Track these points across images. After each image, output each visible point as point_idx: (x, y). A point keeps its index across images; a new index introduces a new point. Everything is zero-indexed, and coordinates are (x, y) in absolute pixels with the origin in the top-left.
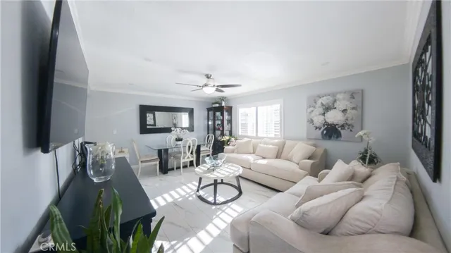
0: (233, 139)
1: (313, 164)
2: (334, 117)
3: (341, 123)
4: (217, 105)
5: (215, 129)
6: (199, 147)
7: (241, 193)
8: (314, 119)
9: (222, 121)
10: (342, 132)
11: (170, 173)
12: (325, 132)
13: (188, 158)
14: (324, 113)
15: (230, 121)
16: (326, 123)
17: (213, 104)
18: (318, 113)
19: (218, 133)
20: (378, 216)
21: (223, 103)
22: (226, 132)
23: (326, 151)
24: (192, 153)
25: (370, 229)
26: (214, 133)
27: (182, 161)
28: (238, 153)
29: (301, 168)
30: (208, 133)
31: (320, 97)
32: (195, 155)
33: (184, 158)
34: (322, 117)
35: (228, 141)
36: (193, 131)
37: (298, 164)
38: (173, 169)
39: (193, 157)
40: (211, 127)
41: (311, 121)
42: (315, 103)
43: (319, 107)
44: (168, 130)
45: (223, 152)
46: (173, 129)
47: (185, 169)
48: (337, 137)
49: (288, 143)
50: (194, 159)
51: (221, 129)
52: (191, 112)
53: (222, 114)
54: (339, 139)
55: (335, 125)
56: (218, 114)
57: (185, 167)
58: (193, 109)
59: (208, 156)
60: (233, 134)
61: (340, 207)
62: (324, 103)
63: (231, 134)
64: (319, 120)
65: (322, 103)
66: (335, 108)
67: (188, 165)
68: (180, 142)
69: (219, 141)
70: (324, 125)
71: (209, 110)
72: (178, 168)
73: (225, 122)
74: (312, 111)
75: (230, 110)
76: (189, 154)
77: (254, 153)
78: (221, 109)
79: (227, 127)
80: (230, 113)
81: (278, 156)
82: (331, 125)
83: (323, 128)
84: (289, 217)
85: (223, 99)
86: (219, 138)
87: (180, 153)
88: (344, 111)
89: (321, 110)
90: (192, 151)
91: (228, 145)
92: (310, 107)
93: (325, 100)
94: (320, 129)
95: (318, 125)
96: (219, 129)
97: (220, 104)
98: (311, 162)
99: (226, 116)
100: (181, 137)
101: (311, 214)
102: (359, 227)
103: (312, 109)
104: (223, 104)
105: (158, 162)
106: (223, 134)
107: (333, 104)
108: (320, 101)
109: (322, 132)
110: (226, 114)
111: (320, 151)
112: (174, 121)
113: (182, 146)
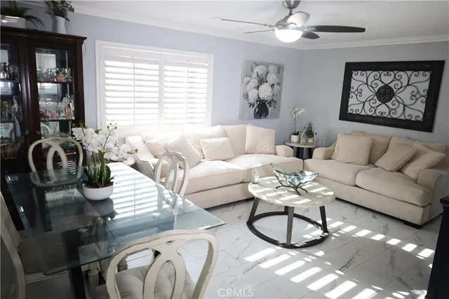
2: (265, 92)
3: (269, 99)
8: (249, 93)
10: (269, 109)
12: (257, 110)
14: (258, 87)
16: (259, 99)
18: (253, 86)
21: (61, 22)
31: (256, 65)
34: (256, 91)
41: (246, 96)
42: (252, 71)
43: (255, 78)
48: (266, 116)
55: (265, 102)
62: (259, 73)
64: (253, 96)
65: (257, 72)
66: (267, 82)
70: (257, 101)
74: (249, 82)
82: (262, 101)
83: (256, 105)
88: (272, 86)
89: (256, 83)
92: (247, 75)
93: (259, 70)
94: (253, 106)
95: (252, 101)
103: (248, 78)
104: (62, 28)
107: (266, 76)
108: (256, 70)
109: (255, 110)
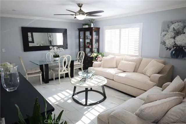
0: (100, 55)
1: (160, 78)
4: (87, 26)
5: (85, 47)
6: (72, 62)
7: (105, 97)
8: (166, 41)
9: (91, 40)
11: (50, 82)
12: (174, 52)
13: (64, 71)
14: (175, 37)
15: (98, 41)
16: (175, 45)
17: (83, 25)
18: (169, 36)
19: (88, 50)
20: (183, 113)
21: (92, 24)
22: (95, 50)
23: (173, 67)
24: (67, 67)
25: (178, 120)
26: (85, 51)
27: (60, 73)
28: (104, 67)
29: (151, 81)
30: (80, 51)
31: (172, 23)
32: (69, 68)
33: (61, 71)
34: (172, 40)
35: (96, 57)
36: (67, 48)
37: (149, 77)
38: (52, 79)
39: (68, 70)
40: (82, 45)
41: (164, 43)
42: (169, 27)
43: (171, 31)
44: (46, 48)
45: (92, 66)
46: (51, 47)
47: (62, 79)
49: (144, 60)
50: (69, 72)
51: (90, 47)
52: (65, 32)
53: (91, 34)
54: (184, 58)
55: (182, 47)
56: (88, 34)
57: (62, 77)
58: (66, 30)
59: (80, 69)
60: (100, 51)
61: (165, 108)
62: (176, 28)
63: (98, 51)
64: (170, 42)
65: (174, 28)
66: (184, 33)
67: (64, 76)
68: (57, 59)
69: (89, 57)
70: (174, 47)
71: (80, 30)
72: (57, 78)
73: (94, 41)
74: (166, 35)
75: (98, 30)
76: (65, 68)
77: (116, 67)
78: (90, 30)
79: (95, 45)
80: (98, 34)
81: (135, 71)
82: (179, 47)
83: (172, 49)
84: (135, 113)
85: (92, 21)
86: (89, 54)
87: (58, 67)
89: (173, 34)
90: (67, 65)
91: (96, 60)
92: (164, 31)
93: (176, 26)
94: (170, 50)
95: (169, 46)
96: (88, 47)
97: (90, 25)
98: (159, 75)
99: (95, 37)
100: (58, 54)
101: (146, 111)
102: (173, 119)
103: (165, 33)
104: (92, 26)
105: (41, 75)
106: (92, 51)
107: (183, 29)
108: (172, 26)
109: (172, 52)
110: (94, 33)
111: (168, 68)
112: (50, 39)
113: (59, 61)
